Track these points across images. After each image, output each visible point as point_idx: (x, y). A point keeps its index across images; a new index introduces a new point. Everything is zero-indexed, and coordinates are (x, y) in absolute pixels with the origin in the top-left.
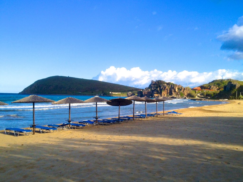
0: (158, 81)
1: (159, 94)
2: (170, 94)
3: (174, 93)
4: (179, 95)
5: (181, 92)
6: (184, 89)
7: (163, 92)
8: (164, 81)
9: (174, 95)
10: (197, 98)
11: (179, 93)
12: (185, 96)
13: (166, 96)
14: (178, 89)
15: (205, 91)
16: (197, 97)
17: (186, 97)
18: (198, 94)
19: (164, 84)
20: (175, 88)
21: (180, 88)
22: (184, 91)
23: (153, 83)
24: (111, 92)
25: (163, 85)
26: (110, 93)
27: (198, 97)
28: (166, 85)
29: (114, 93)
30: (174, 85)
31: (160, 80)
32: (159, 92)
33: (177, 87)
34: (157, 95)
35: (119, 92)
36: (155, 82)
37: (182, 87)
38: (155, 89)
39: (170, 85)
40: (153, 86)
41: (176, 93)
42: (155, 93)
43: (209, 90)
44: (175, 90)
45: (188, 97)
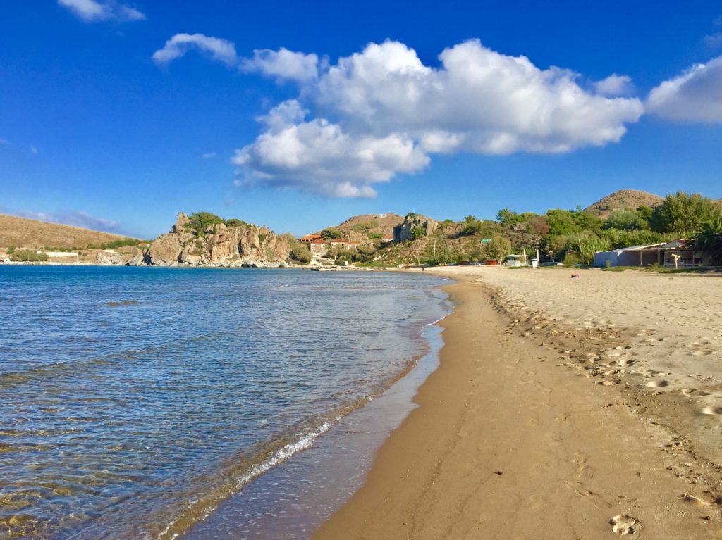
0: (200, 214)
1: (203, 256)
2: (237, 253)
3: (247, 250)
4: (263, 257)
5: (268, 248)
6: (279, 240)
7: (215, 249)
8: (218, 217)
9: (249, 257)
10: (315, 265)
11: (264, 251)
12: (280, 260)
13: (226, 260)
14: (261, 238)
15: (335, 244)
16: (313, 262)
17: (282, 261)
18: (316, 254)
19: (218, 226)
20: (253, 235)
21: (265, 236)
22: (279, 245)
23: (183, 223)
24: (41, 249)
25: (215, 228)
26: (38, 252)
27: (318, 261)
28: (223, 226)
29: (50, 254)
30: (248, 227)
31: (203, 213)
32: (204, 250)
33: (258, 234)
34: (198, 257)
35: (70, 251)
36: (189, 218)
37: (272, 232)
38: (191, 240)
39: (238, 228)
40: (184, 229)
41: (254, 250)
42: (191, 250)
43: (343, 243)
44: (252, 243)
45: (289, 263)
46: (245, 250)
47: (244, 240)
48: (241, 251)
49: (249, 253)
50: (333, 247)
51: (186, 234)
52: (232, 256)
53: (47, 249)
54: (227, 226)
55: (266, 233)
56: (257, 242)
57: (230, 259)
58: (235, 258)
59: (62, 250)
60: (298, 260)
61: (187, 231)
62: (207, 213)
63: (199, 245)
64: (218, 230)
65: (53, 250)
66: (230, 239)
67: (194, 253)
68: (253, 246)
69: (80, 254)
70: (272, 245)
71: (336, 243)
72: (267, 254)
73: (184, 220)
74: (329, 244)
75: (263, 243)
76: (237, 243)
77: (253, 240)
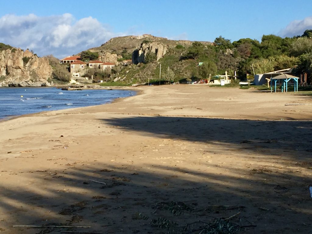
2: (4, 74)
3: (13, 71)
4: (27, 77)
5: (31, 69)
9: (15, 78)
10: (74, 84)
11: (28, 72)
12: (42, 80)
14: (26, 60)
16: (73, 81)
17: (44, 81)
18: (75, 74)
20: (18, 58)
21: (29, 58)
22: (41, 66)
27: (77, 80)
30: (14, 51)
33: (22, 57)
37: (36, 55)
39: (3, 52)
41: (19, 71)
43: (100, 64)
44: (16, 65)
45: (51, 83)
46: (10, 72)
47: (10, 63)
48: (8, 73)
49: (14, 74)
50: (91, 67)
55: (29, 55)
56: (21, 64)
58: (3, 78)
60: (59, 80)
68: (18, 68)
70: (34, 67)
71: (93, 64)
72: (30, 75)
74: (88, 65)
75: (27, 65)
76: (4, 65)
77: (18, 63)
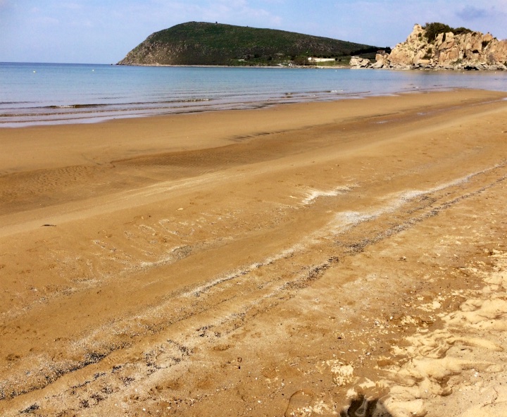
0: (432, 24)
1: (432, 60)
2: (461, 57)
3: (470, 55)
4: (483, 60)
5: (489, 53)
6: (500, 46)
7: (442, 54)
8: (448, 26)
9: (471, 61)
11: (485, 56)
12: (498, 63)
13: (450, 64)
14: (484, 44)
17: (501, 64)
19: (447, 34)
20: (477, 42)
21: (488, 42)
22: (500, 50)
23: (418, 33)
24: (311, 56)
25: (444, 36)
26: (310, 59)
28: (451, 34)
29: (318, 60)
30: (474, 34)
31: (435, 23)
32: (433, 55)
33: (481, 41)
34: (427, 61)
35: (329, 58)
36: (423, 28)
37: (495, 38)
38: (423, 47)
39: (464, 35)
40: (418, 38)
41: (476, 55)
42: (423, 55)
44: (475, 49)
46: (468, 55)
47: (468, 47)
48: (465, 56)
49: (471, 57)
51: (419, 42)
52: (455, 60)
53: (315, 56)
54: (455, 34)
55: (488, 39)
56: (479, 48)
57: (454, 63)
58: (459, 61)
59: (325, 57)
61: (421, 40)
62: (438, 24)
63: (430, 51)
64: (446, 37)
65: (319, 57)
66: (456, 45)
67: (426, 57)
68: (476, 51)
69: (336, 60)
70: (492, 50)
72: (487, 58)
73: (419, 30)
75: (485, 49)
76: (462, 48)
77: (477, 46)
